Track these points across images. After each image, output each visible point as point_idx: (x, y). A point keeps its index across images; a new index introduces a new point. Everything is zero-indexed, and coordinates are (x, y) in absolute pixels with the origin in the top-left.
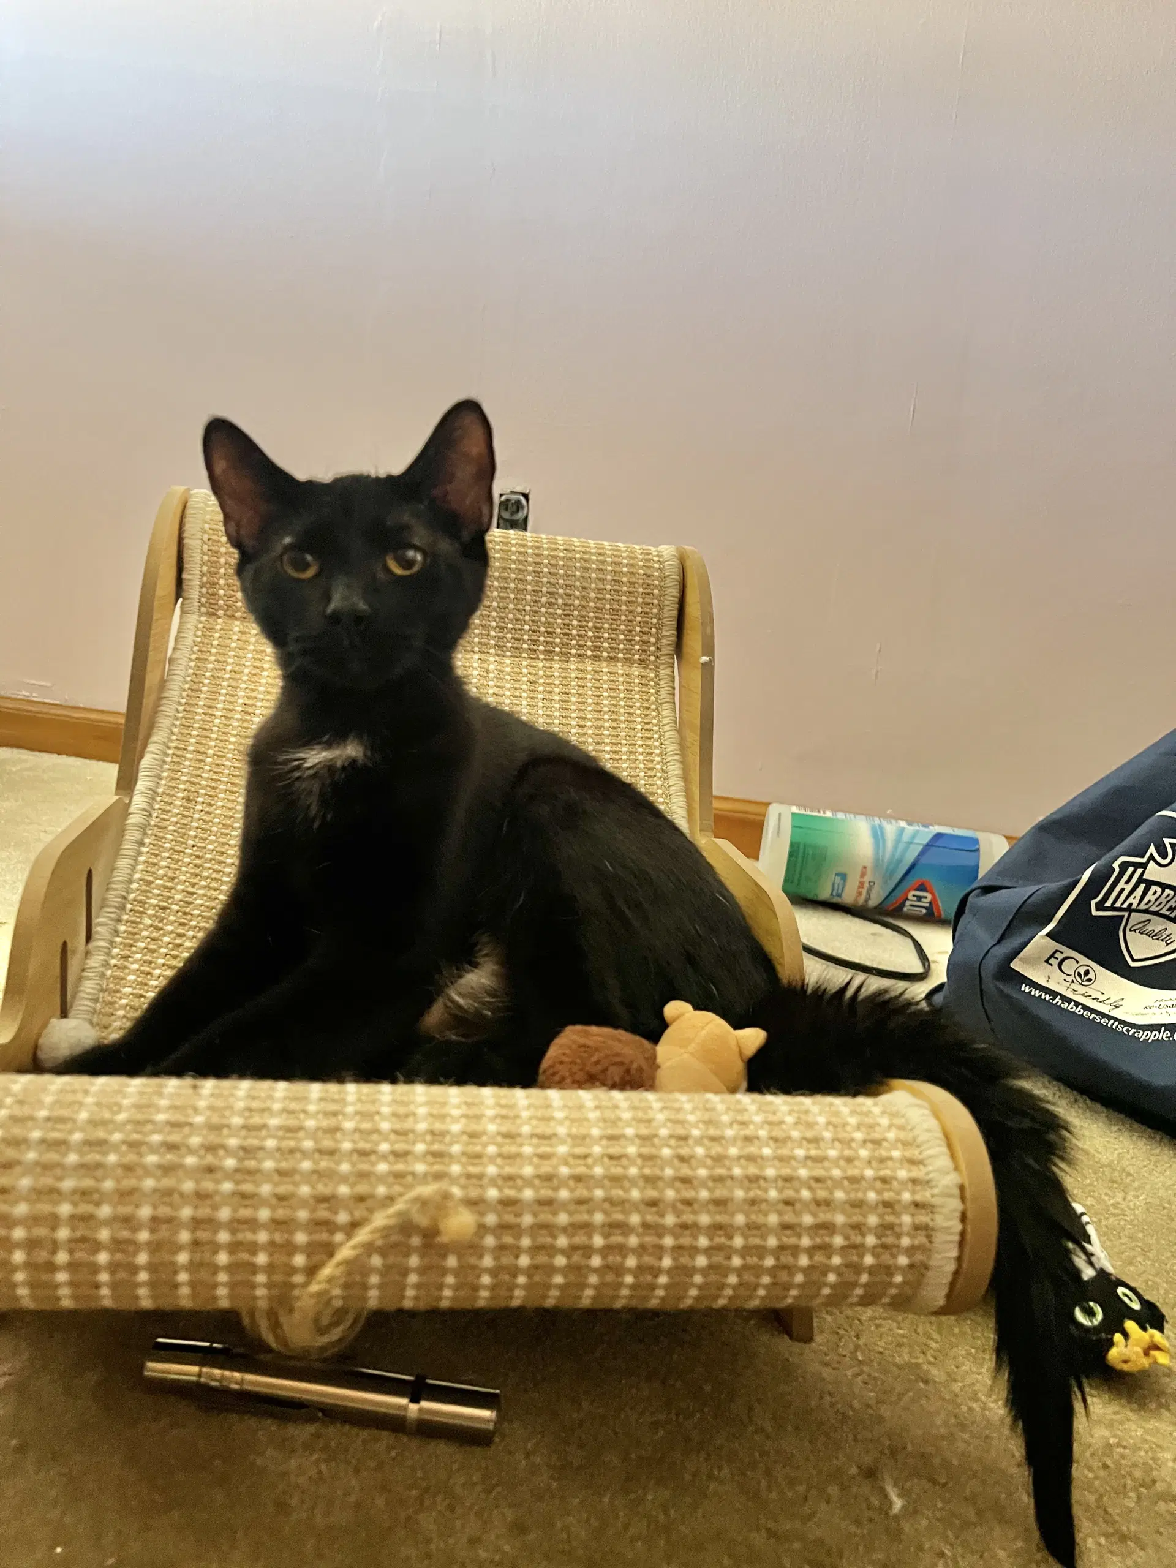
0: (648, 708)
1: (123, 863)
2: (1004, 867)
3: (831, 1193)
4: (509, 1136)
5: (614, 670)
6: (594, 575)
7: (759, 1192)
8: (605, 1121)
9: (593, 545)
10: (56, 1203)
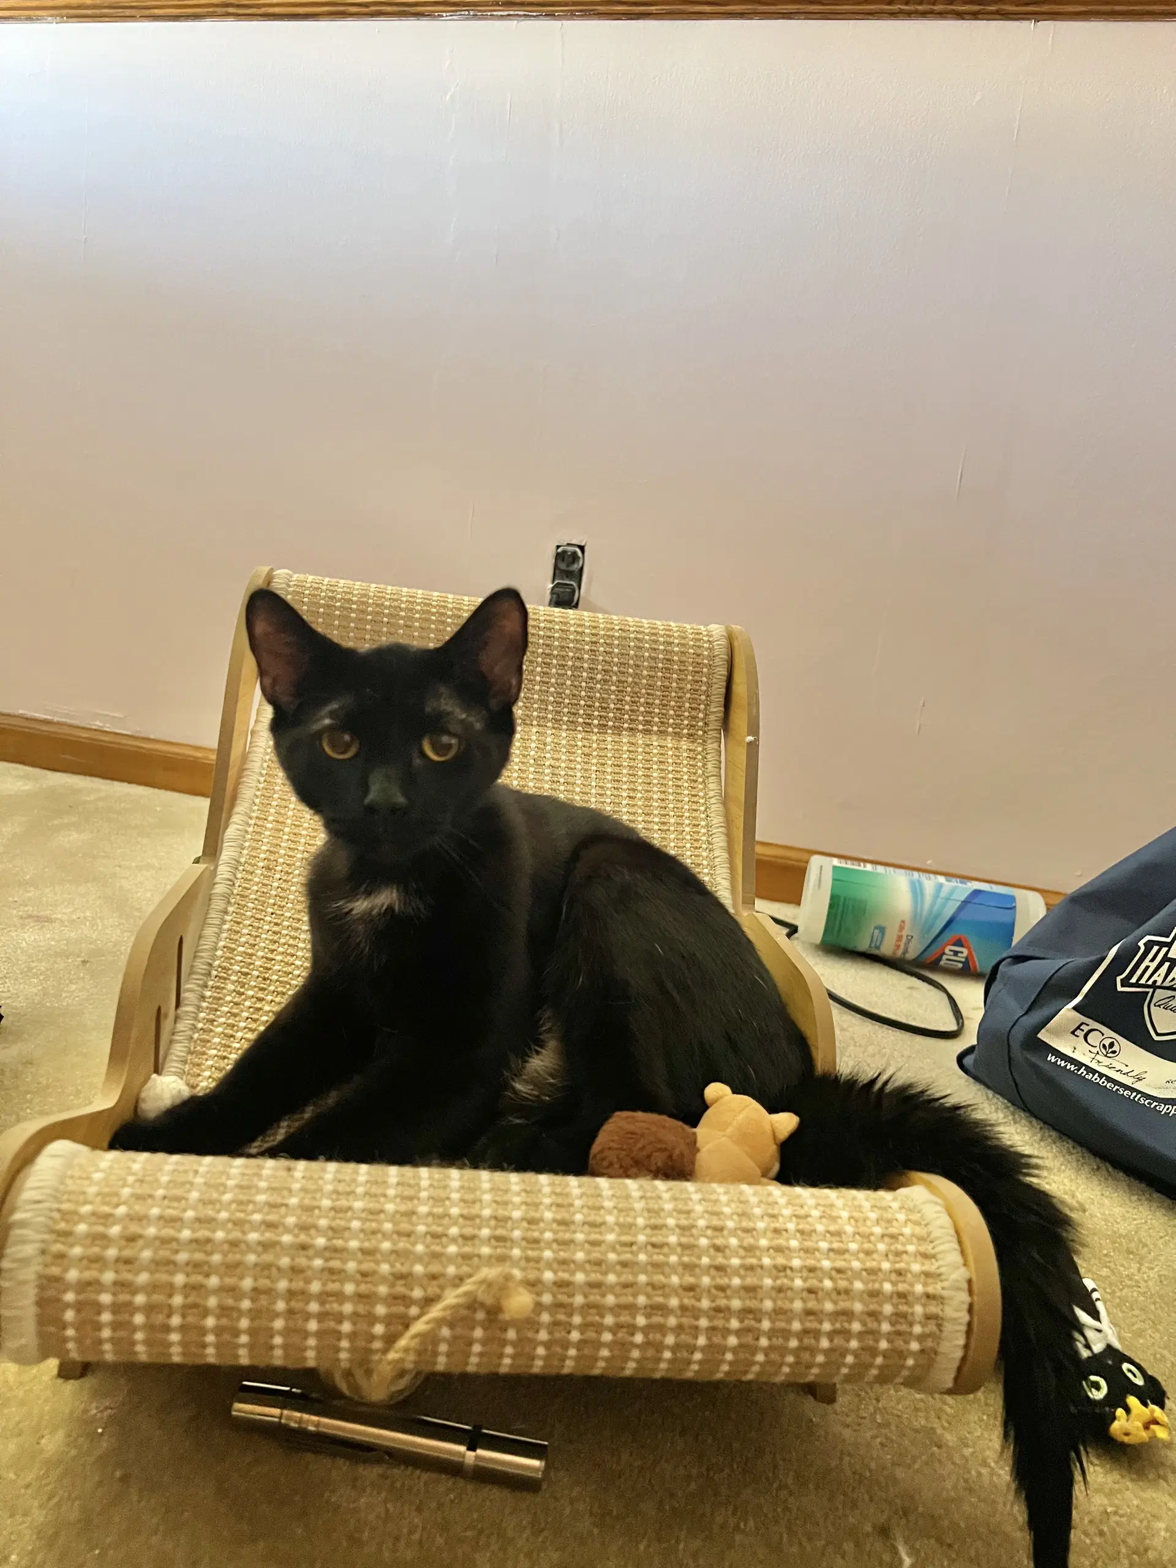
0: (696, 781)
1: (209, 931)
2: (1036, 936)
3: (852, 1283)
4: (563, 1223)
5: (663, 743)
6: (647, 654)
7: (785, 1281)
8: (649, 1211)
9: (646, 626)
10: (172, 1273)
